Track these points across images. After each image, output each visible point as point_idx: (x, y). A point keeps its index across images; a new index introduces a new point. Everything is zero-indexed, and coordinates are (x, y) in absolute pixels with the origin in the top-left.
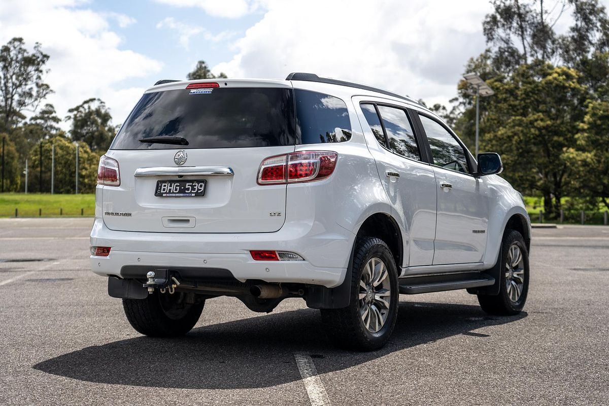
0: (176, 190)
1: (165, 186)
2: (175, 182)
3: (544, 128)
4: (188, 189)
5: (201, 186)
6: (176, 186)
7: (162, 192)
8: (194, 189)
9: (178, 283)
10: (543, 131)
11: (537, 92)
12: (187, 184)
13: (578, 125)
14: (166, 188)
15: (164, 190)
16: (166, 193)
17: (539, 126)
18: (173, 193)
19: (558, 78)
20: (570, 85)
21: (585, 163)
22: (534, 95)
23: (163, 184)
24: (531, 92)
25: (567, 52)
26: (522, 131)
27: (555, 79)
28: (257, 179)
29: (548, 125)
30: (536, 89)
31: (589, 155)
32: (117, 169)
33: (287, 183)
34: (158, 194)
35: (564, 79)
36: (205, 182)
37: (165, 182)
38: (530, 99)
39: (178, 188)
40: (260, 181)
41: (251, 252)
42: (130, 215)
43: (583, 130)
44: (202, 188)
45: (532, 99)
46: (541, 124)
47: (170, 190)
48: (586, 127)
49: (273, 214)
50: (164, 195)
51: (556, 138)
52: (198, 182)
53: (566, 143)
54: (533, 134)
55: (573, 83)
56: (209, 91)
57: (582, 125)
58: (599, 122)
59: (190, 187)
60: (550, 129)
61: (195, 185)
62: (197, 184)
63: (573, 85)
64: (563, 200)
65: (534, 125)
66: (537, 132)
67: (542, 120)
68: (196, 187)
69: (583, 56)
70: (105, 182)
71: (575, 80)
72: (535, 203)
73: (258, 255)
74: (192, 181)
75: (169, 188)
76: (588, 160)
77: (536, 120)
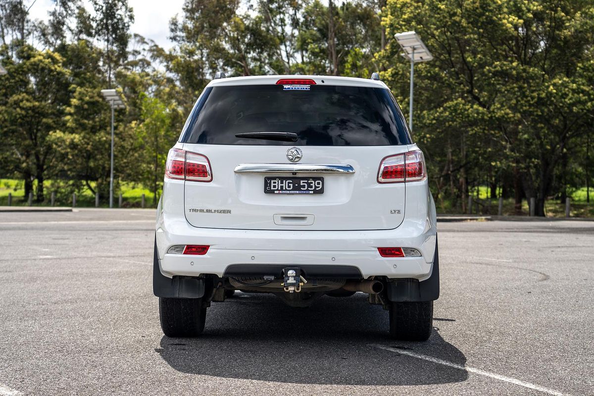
0: (289, 187)
1: (275, 183)
2: (287, 178)
3: (30, 108)
4: (304, 186)
5: (319, 184)
6: (289, 183)
7: (272, 188)
8: (311, 187)
9: (306, 282)
10: (30, 112)
11: (21, 72)
12: (302, 181)
13: (65, 109)
14: (276, 184)
15: (274, 186)
16: (277, 190)
17: (25, 106)
18: (286, 190)
19: (43, 60)
20: (56, 69)
21: (73, 146)
22: (19, 75)
23: (272, 181)
24: (15, 72)
25: (44, 35)
26: (6, 111)
27: (41, 61)
28: (378, 178)
29: (34, 106)
30: (20, 70)
31: (77, 136)
32: (206, 164)
33: (405, 182)
34: (268, 190)
35: (49, 62)
36: (322, 179)
37: (275, 178)
38: (14, 79)
39: (291, 185)
40: (381, 179)
41: (379, 249)
42: (229, 212)
43: (70, 114)
44: (321, 186)
45: (17, 79)
46: (28, 104)
47: (282, 187)
48: (72, 111)
49: (393, 212)
50: (276, 192)
51: (44, 120)
52: (315, 179)
53: (55, 126)
54: (19, 114)
55: (59, 66)
56: (306, 87)
57: (68, 109)
58: (86, 106)
59: (306, 184)
60: (37, 110)
61: (312, 183)
62: (313, 182)
63: (58, 69)
64: (47, 183)
65: (19, 105)
66: (23, 112)
67: (28, 100)
68: (313, 185)
69: (62, 40)
70: (187, 178)
71: (60, 64)
72: (17, 185)
73: (385, 252)
74: (307, 179)
75: (280, 185)
76: (76, 140)
77: (22, 101)
